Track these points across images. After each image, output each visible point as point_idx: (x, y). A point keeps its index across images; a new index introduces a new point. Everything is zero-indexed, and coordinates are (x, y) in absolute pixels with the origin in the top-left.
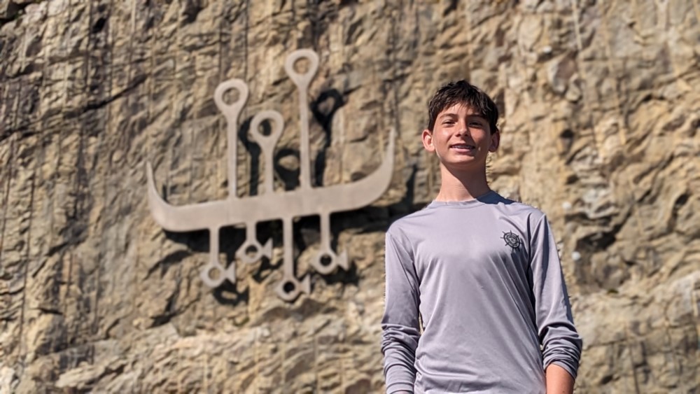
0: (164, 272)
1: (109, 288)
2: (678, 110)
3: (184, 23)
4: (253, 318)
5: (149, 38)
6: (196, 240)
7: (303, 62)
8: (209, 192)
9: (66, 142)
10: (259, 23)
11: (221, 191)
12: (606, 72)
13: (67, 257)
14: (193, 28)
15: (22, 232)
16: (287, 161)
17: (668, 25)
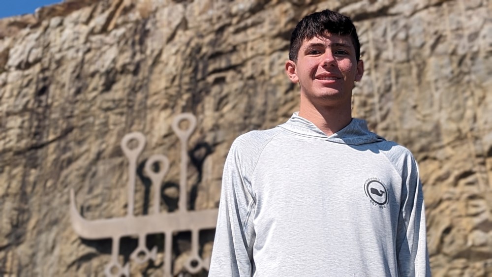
0: (78, 268)
2: (446, 167)
3: (103, 92)
5: (77, 101)
6: (103, 245)
7: (184, 123)
8: (114, 211)
9: (15, 171)
10: (155, 94)
11: (122, 211)
12: (396, 139)
13: (10, 254)
14: (109, 96)
16: (170, 191)
17: (441, 108)
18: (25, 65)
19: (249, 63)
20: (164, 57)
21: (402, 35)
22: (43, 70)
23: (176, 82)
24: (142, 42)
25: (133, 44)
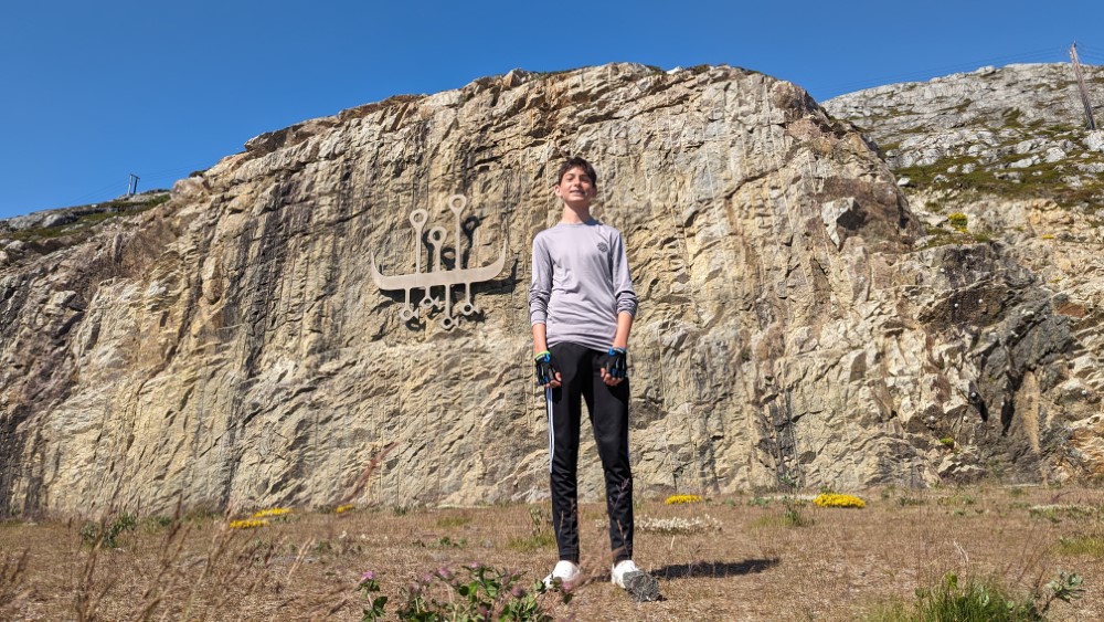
0: (379, 312)
1: (349, 319)
2: (654, 235)
3: (394, 177)
4: (427, 338)
5: (374, 185)
6: (398, 295)
8: (405, 269)
9: (327, 239)
10: (435, 179)
11: (412, 269)
12: (618, 214)
13: (326, 302)
14: (399, 181)
15: (302, 287)
16: (448, 254)
17: (651, 191)
18: (331, 156)
19: (507, 156)
20: (441, 150)
21: (623, 134)
22: (346, 161)
23: (451, 171)
24: (423, 139)
25: (417, 140)
